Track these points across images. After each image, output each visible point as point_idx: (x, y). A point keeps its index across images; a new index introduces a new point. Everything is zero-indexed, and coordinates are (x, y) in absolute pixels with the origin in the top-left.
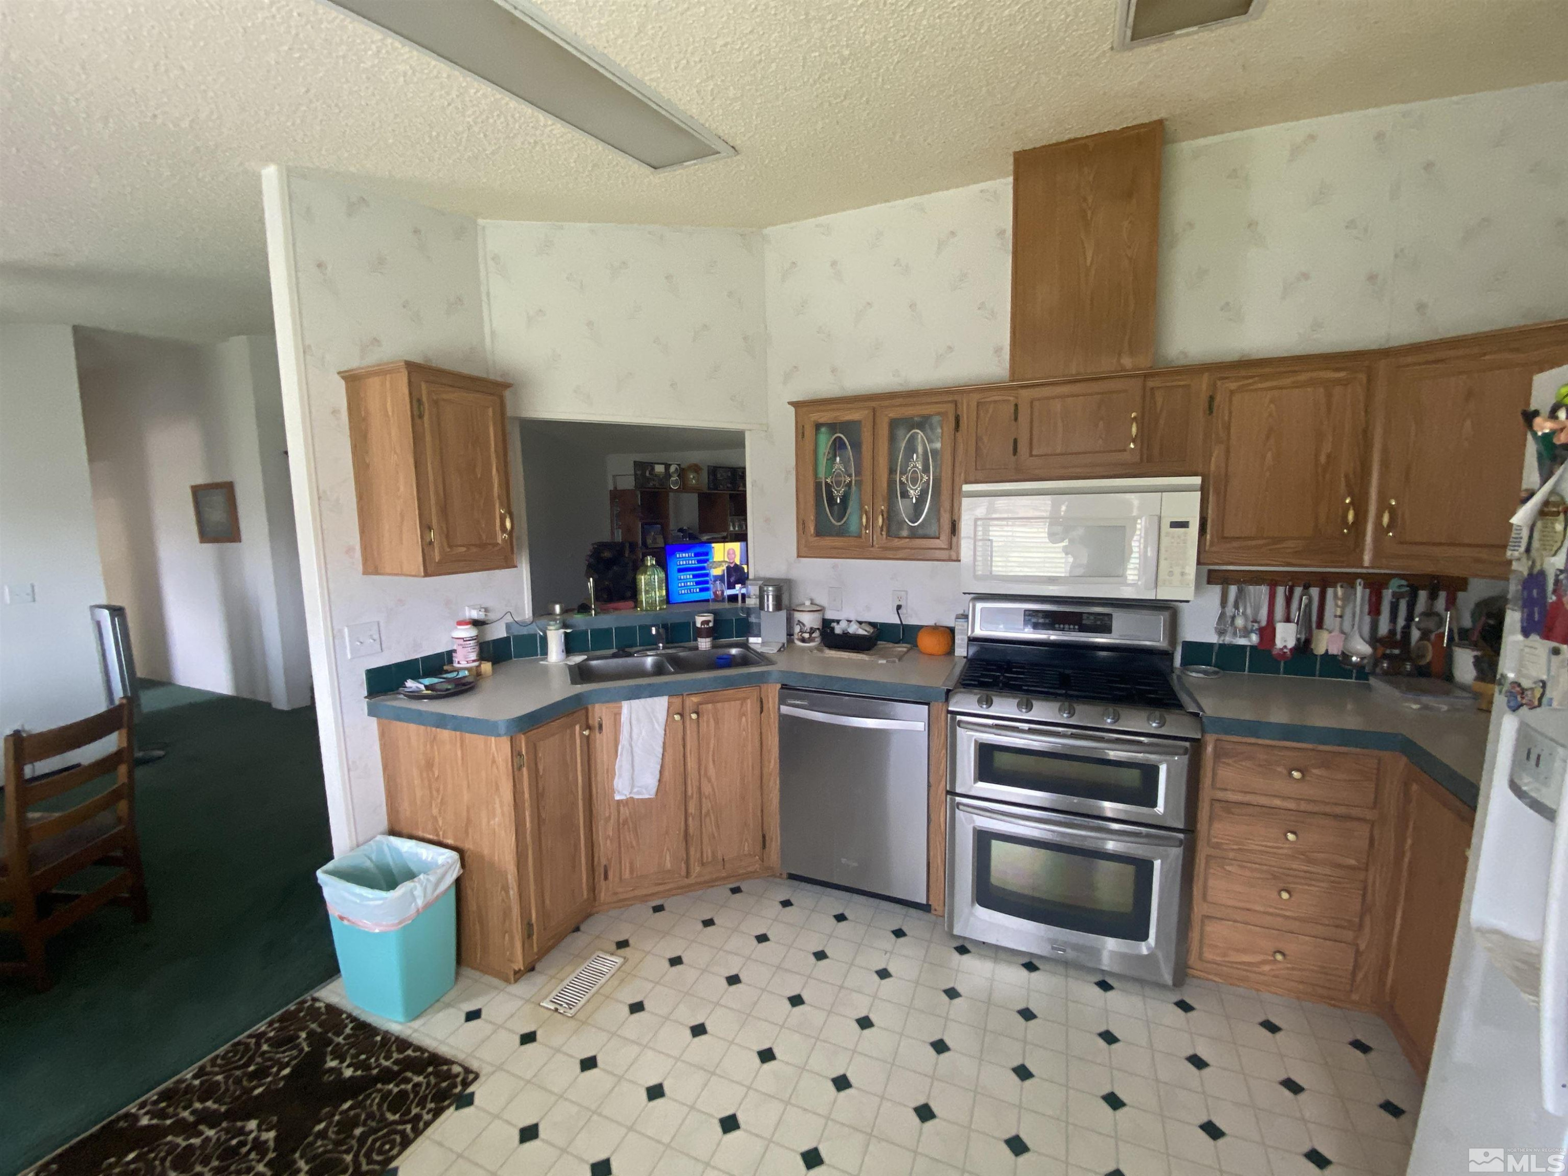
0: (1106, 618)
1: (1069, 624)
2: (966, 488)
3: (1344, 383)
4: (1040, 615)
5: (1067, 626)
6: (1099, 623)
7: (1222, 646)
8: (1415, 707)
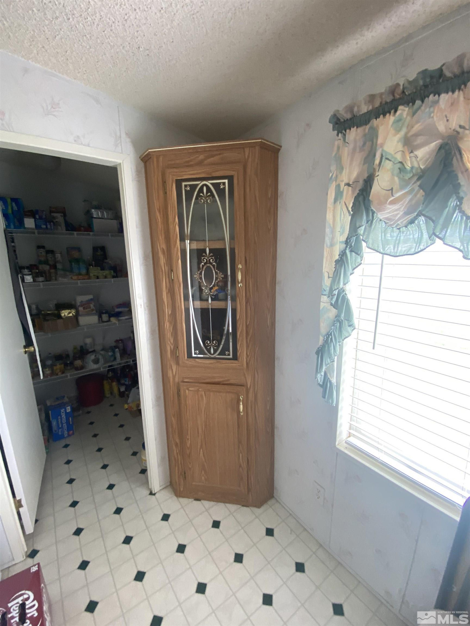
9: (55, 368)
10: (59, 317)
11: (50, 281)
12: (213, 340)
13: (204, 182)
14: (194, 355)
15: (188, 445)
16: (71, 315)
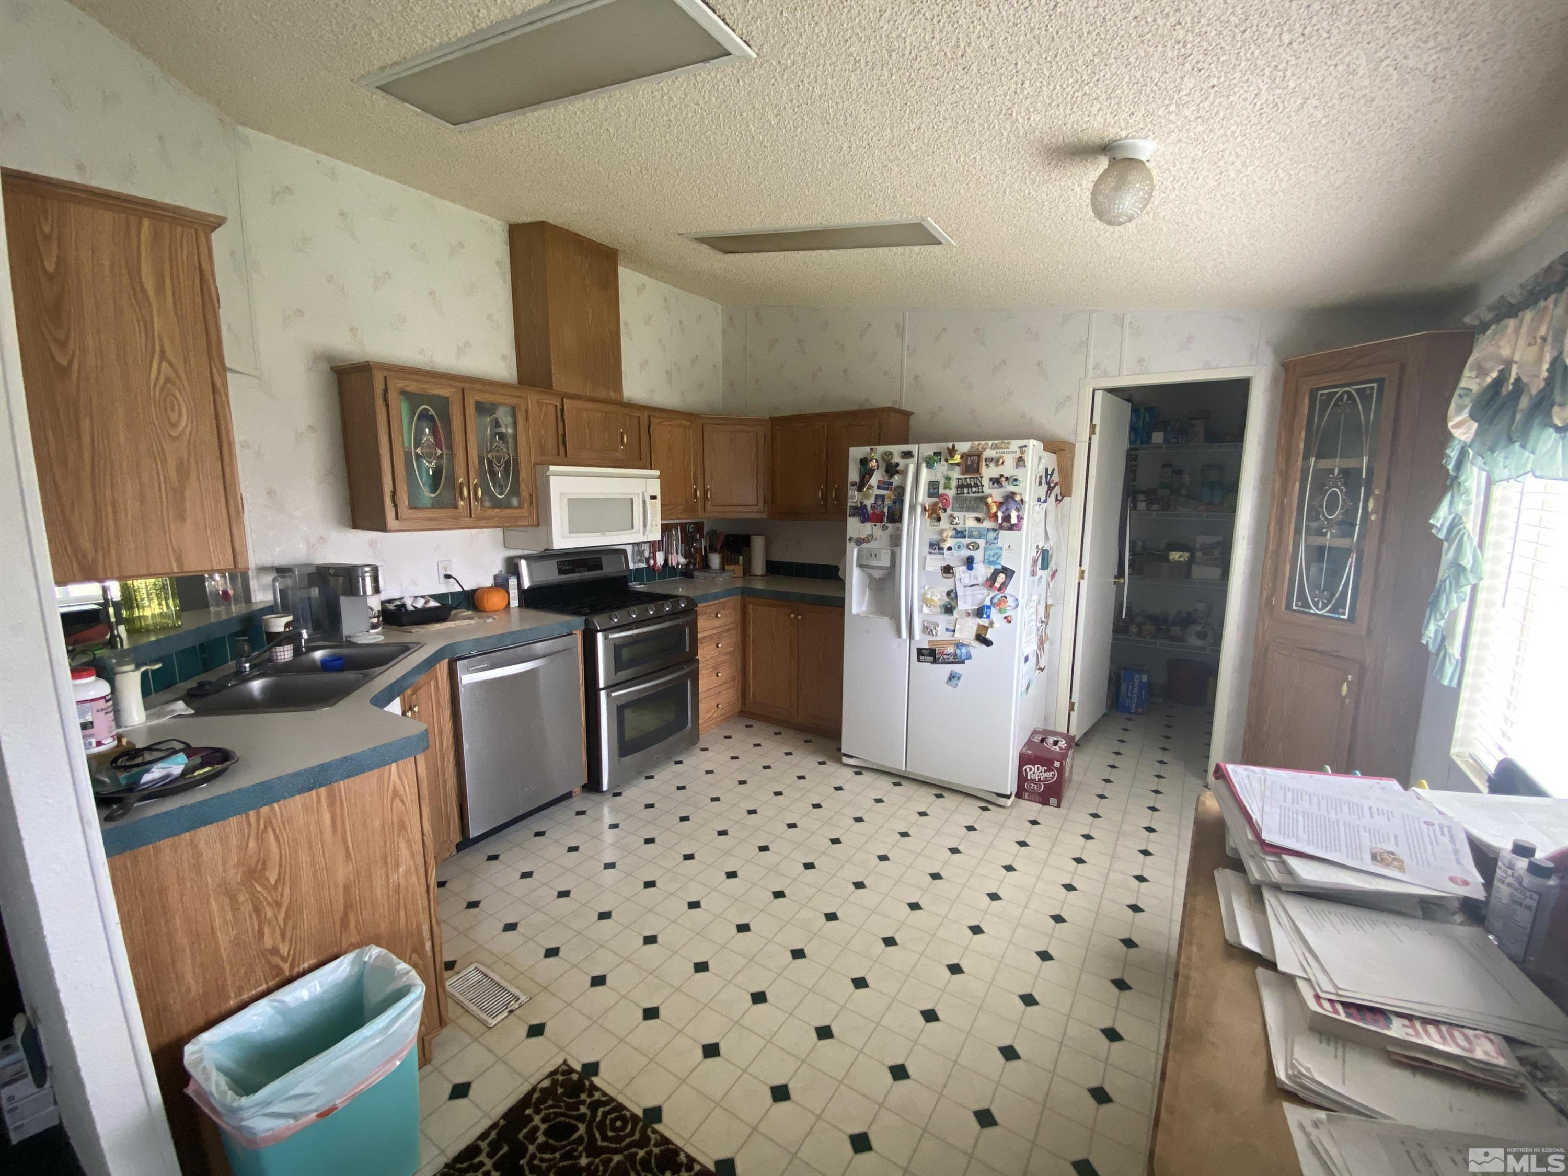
2: (552, 468)
3: (689, 427)
4: (566, 563)
6: (596, 563)
7: (635, 570)
9: (1144, 627)
10: (1167, 559)
11: (1167, 510)
12: (1324, 590)
13: (1347, 389)
14: (1294, 608)
15: (1265, 729)
16: (1182, 559)
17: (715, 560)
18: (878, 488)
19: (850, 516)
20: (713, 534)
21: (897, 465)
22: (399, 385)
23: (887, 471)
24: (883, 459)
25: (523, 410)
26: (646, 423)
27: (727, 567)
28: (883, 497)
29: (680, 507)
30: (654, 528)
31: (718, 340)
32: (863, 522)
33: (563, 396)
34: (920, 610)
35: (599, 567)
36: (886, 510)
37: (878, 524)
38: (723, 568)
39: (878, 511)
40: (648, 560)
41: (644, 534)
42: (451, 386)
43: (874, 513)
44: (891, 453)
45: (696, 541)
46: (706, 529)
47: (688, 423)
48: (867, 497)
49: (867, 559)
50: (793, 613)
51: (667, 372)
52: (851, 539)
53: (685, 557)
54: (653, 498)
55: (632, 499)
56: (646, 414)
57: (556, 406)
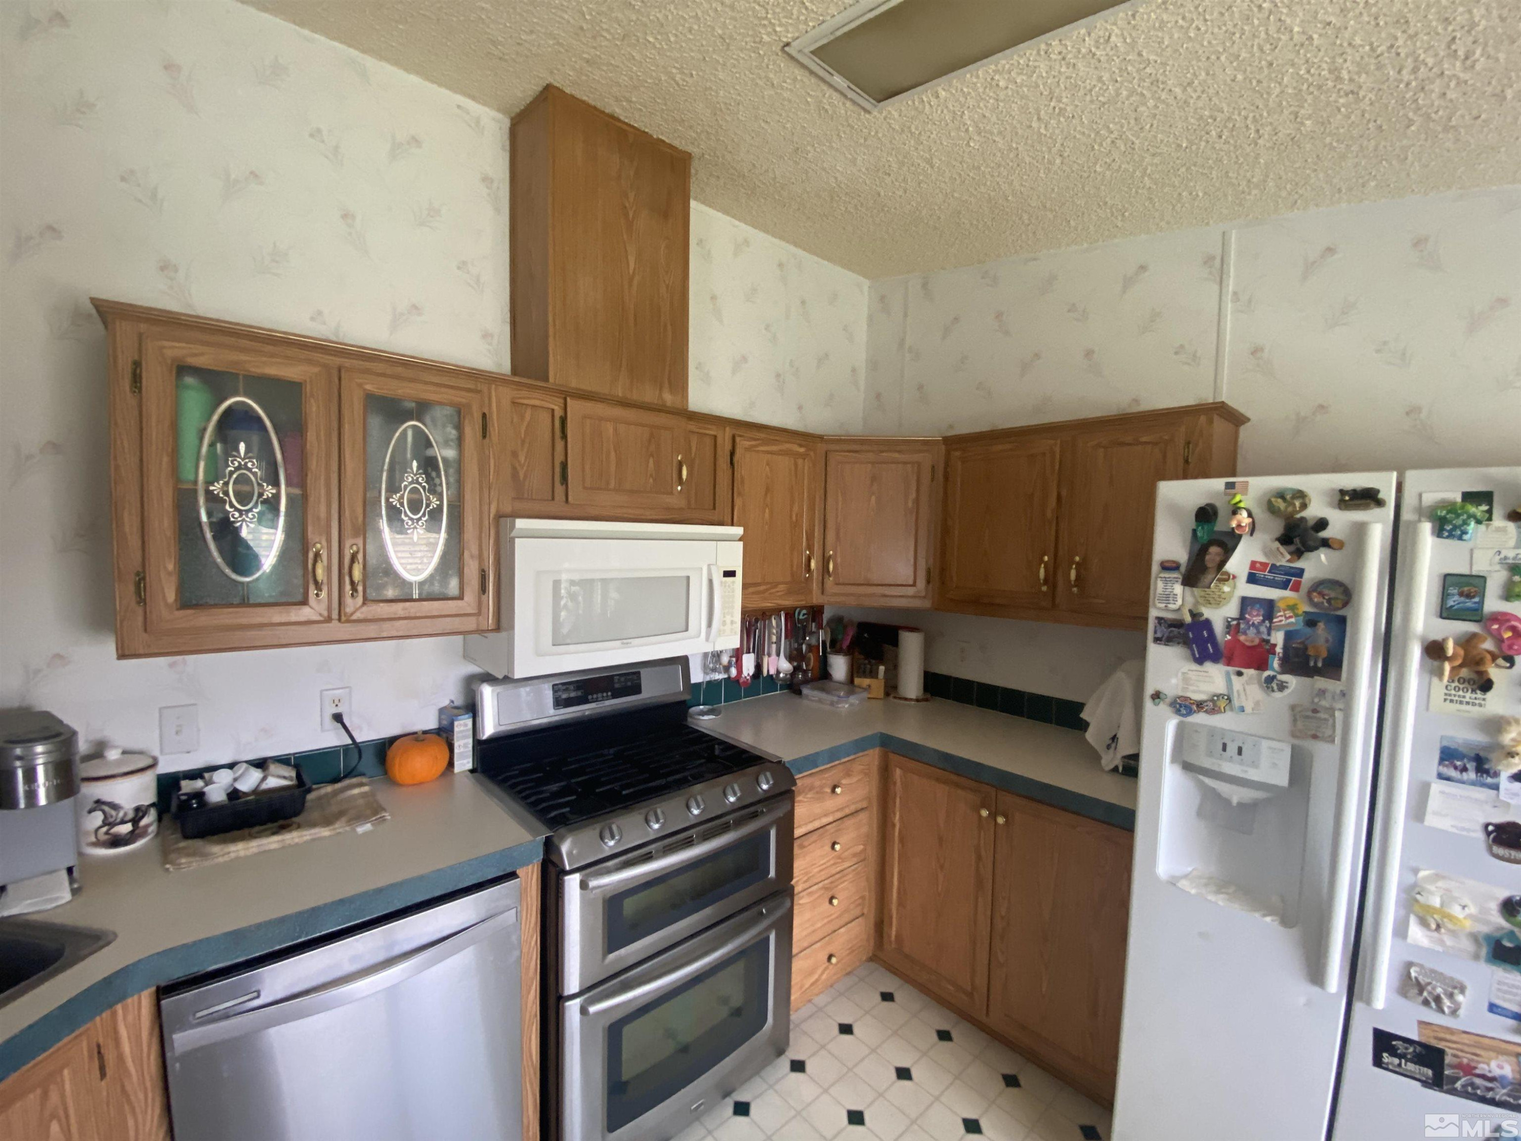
0: (635, 677)
1: (602, 692)
2: (521, 524)
3: (804, 456)
4: (572, 687)
5: (600, 695)
6: (629, 684)
7: (709, 683)
8: (847, 706)
17: (839, 666)
18: (1252, 579)
19: (1157, 640)
20: (838, 622)
21: (1322, 524)
22: (169, 353)
23: (1285, 539)
24: (1271, 509)
25: (477, 416)
26: (728, 447)
27: (857, 681)
28: (1269, 608)
29: (782, 587)
30: (728, 627)
31: (861, 333)
32: (1200, 661)
33: (565, 394)
34: (1401, 931)
35: (637, 689)
36: (1278, 638)
37: (1250, 672)
38: (850, 680)
39: (1249, 637)
40: (727, 669)
41: (707, 639)
42: (310, 362)
43: (1236, 641)
44: (1300, 495)
45: (811, 633)
46: (826, 616)
47: (802, 450)
48: (1218, 601)
49: (1210, 754)
50: (984, 806)
51: (778, 376)
52: (1157, 696)
53: (790, 659)
54: (730, 574)
55: (688, 578)
56: (729, 432)
57: (553, 410)
